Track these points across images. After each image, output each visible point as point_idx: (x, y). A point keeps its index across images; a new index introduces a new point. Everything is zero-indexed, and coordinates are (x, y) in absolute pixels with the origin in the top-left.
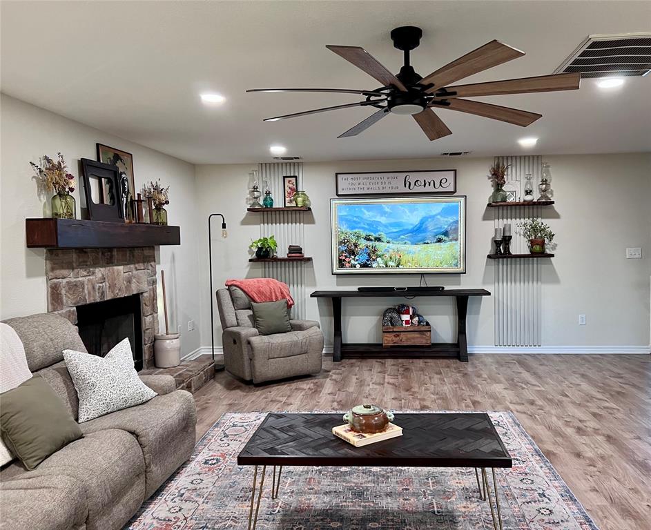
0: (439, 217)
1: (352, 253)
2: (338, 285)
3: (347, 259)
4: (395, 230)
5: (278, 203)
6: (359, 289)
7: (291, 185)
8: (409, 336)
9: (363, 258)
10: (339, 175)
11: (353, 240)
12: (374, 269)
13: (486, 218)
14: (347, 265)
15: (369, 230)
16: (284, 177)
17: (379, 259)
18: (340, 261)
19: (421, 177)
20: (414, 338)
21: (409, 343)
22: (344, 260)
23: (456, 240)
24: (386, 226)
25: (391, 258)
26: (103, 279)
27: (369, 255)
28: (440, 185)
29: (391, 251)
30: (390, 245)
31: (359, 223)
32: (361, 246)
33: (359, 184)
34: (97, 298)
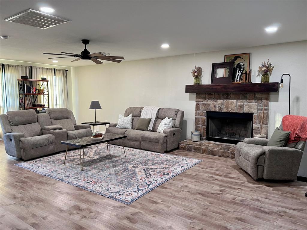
26: (222, 104)
34: (217, 110)
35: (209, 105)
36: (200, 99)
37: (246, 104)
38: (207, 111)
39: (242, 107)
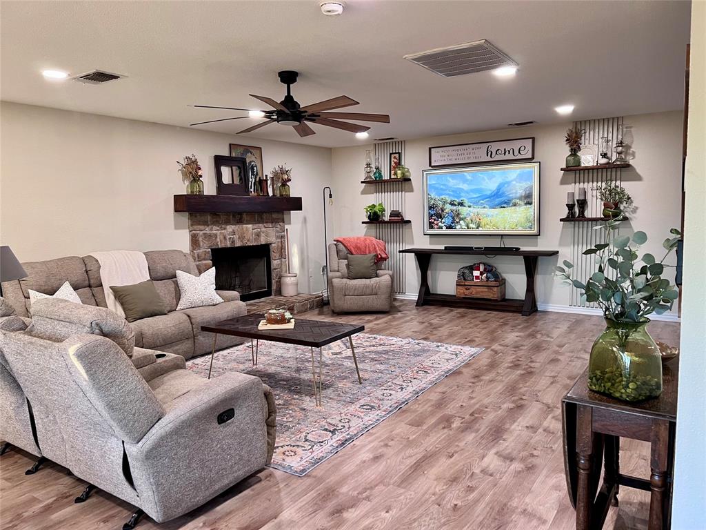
0: (514, 182)
1: (440, 216)
2: (431, 244)
3: (435, 222)
4: (475, 196)
5: (386, 177)
6: (445, 247)
7: (395, 160)
8: (478, 290)
9: (448, 221)
10: (432, 149)
11: (440, 204)
12: (460, 228)
13: (563, 182)
14: (436, 226)
15: (454, 196)
16: (391, 154)
17: (462, 222)
18: (430, 223)
19: (502, 146)
20: (482, 292)
21: (478, 296)
22: (433, 223)
23: (531, 204)
24: (467, 192)
25: (472, 221)
26: (234, 233)
27: (453, 218)
28: (519, 152)
29: (472, 214)
30: (471, 209)
31: (445, 190)
32: (447, 211)
33: (448, 156)
34: (228, 245)
35: (216, 236)
36: (199, 224)
37: (264, 229)
38: (211, 249)
39: (258, 235)
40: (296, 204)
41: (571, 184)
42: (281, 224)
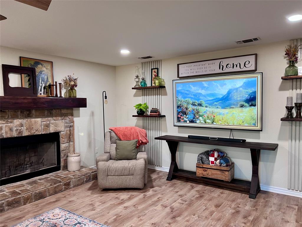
0: (241, 89)
1: (185, 113)
2: (179, 132)
3: (182, 117)
4: (210, 99)
5: (149, 85)
6: (189, 136)
7: (155, 74)
8: (213, 172)
9: (190, 117)
10: (180, 65)
11: (185, 105)
12: (199, 123)
13: (282, 88)
14: (182, 120)
15: (195, 99)
16: (152, 69)
17: (201, 118)
18: (178, 118)
19: (230, 61)
20: (216, 174)
21: (213, 177)
22: (180, 118)
23: (255, 105)
24: (205, 96)
25: (208, 117)
26: (22, 125)
27: (194, 115)
28: (245, 66)
29: (208, 112)
30: (208, 109)
31: (188, 94)
32: (190, 109)
33: (191, 70)
34: (15, 134)
35: (1, 128)
37: (53, 121)
39: (48, 126)
40: (82, 103)
41: (289, 90)
42: (70, 117)
